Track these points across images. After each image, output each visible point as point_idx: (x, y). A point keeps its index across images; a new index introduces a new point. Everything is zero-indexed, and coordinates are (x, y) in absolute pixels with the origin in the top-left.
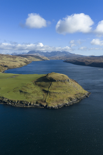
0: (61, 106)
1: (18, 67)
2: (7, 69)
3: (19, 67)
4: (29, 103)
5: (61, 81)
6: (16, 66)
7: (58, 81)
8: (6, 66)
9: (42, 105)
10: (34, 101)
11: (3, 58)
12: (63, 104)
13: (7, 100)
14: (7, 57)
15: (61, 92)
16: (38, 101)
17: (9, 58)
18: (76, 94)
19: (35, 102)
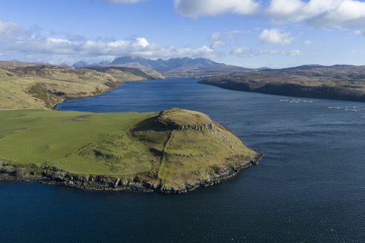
0: (193, 187)
1: (90, 96)
2: (63, 100)
3: (92, 95)
4: (119, 180)
6: (84, 93)
7: (185, 129)
8: (60, 94)
9: (148, 186)
10: (130, 176)
11: (54, 75)
13: (64, 174)
15: (194, 154)
16: (139, 176)
17: (68, 74)
18: (228, 159)
19: (132, 178)
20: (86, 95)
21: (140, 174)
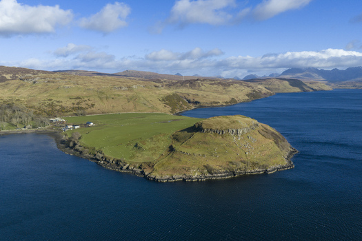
0: (174, 179)
1: (222, 106)
2: (194, 108)
3: (225, 104)
4: (127, 165)
5: (215, 132)
6: (217, 103)
8: (196, 103)
9: (142, 173)
10: (137, 163)
11: (203, 87)
12: (184, 177)
14: (211, 84)
15: (197, 153)
16: (143, 164)
17: (215, 86)
18: (231, 162)
19: (138, 165)
20: (219, 104)
21: (145, 163)
